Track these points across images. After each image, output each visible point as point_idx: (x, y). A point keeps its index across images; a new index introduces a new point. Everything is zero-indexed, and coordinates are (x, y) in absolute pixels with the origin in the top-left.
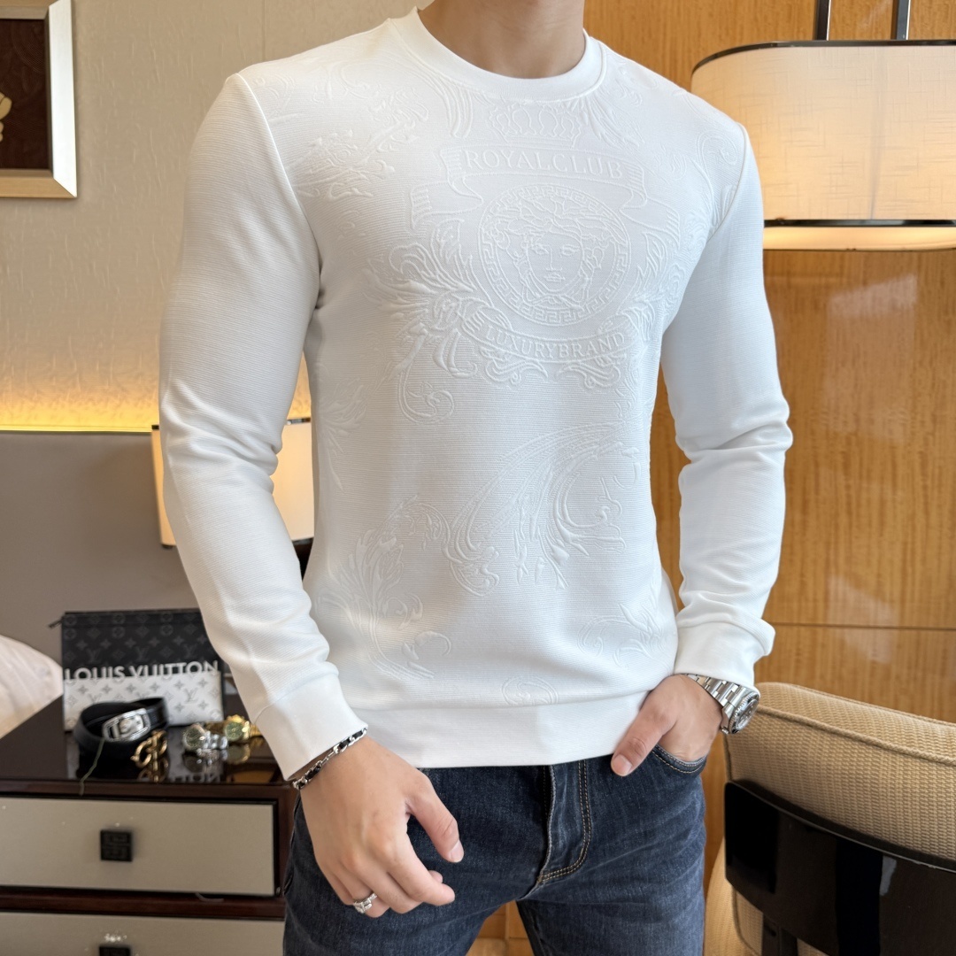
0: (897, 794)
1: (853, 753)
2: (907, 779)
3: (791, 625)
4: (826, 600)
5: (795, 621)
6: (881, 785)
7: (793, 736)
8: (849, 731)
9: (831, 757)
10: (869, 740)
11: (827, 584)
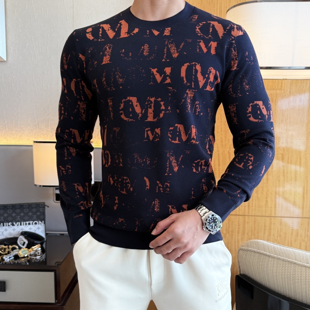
0: (303, 282)
1: (286, 266)
2: (306, 276)
3: (262, 216)
4: (275, 207)
5: (264, 215)
6: (296, 279)
7: (263, 260)
8: (284, 258)
9: (277, 268)
10: (292, 261)
11: (275, 201)
